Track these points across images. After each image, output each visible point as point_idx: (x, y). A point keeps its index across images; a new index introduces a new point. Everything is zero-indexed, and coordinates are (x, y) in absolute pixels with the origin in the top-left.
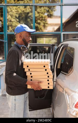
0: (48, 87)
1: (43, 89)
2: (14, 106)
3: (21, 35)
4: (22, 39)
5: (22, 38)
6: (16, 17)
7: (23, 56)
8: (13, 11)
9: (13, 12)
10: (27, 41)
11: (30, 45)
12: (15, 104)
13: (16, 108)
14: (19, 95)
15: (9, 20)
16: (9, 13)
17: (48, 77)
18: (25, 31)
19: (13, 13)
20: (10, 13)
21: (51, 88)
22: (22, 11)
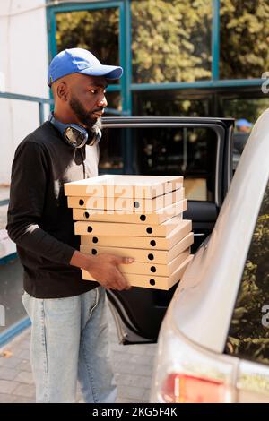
0: (152, 282)
1: (133, 287)
2: (42, 333)
3: (64, 87)
4: (68, 102)
5: (69, 98)
6: (181, 37)
7: (74, 163)
8: (171, 18)
9: (170, 22)
10: (88, 108)
11: (103, 123)
12: (45, 328)
13: (49, 340)
14: (57, 300)
15: (156, 48)
16: (159, 28)
17: (153, 243)
18: (78, 71)
19: (170, 26)
20: (162, 26)
21: (162, 285)
22: (200, 18)
